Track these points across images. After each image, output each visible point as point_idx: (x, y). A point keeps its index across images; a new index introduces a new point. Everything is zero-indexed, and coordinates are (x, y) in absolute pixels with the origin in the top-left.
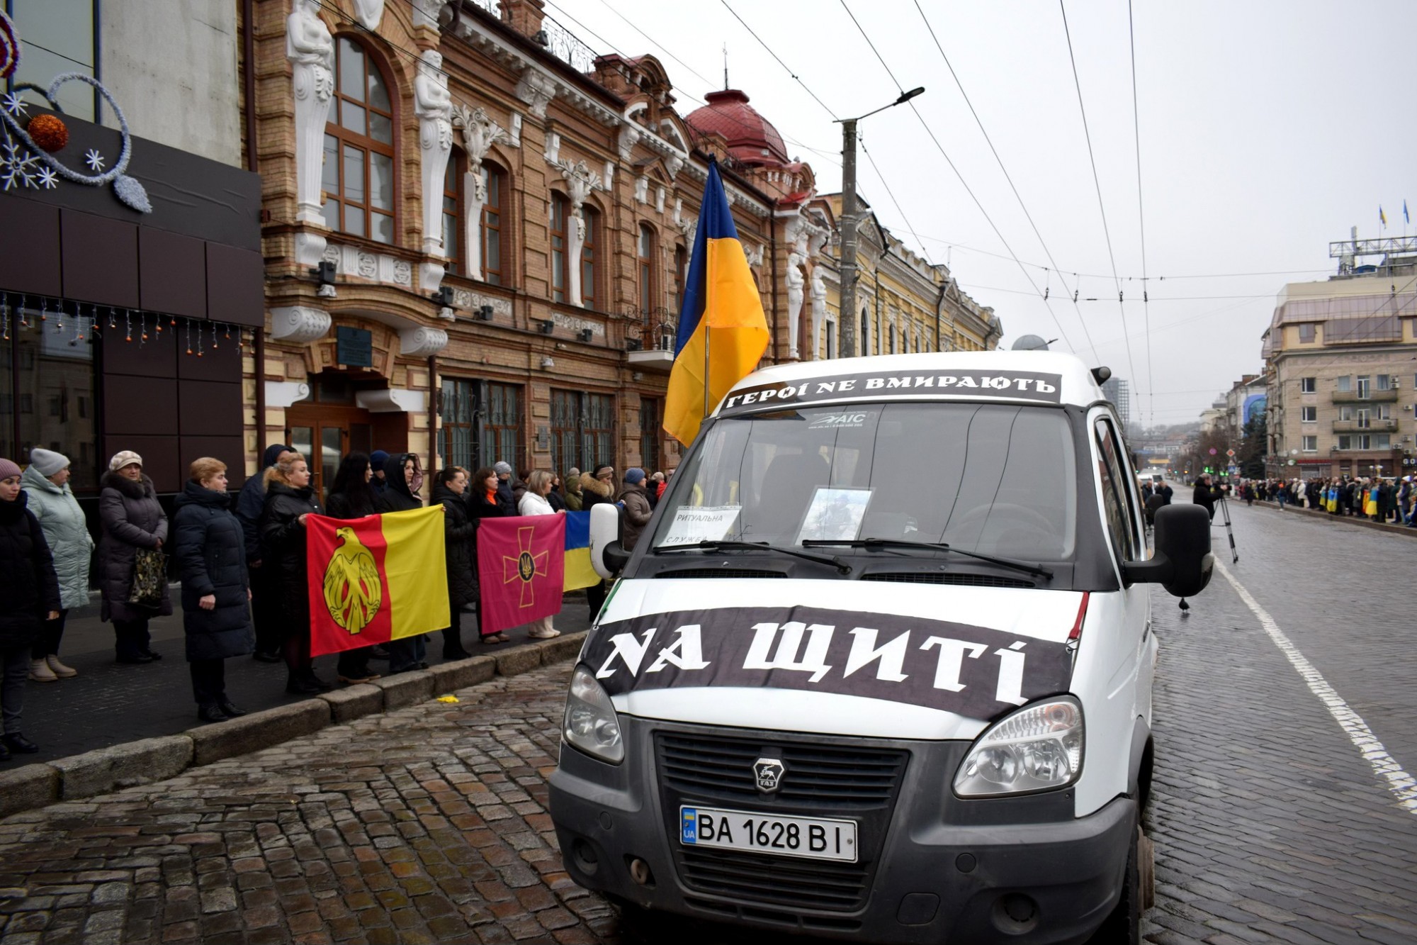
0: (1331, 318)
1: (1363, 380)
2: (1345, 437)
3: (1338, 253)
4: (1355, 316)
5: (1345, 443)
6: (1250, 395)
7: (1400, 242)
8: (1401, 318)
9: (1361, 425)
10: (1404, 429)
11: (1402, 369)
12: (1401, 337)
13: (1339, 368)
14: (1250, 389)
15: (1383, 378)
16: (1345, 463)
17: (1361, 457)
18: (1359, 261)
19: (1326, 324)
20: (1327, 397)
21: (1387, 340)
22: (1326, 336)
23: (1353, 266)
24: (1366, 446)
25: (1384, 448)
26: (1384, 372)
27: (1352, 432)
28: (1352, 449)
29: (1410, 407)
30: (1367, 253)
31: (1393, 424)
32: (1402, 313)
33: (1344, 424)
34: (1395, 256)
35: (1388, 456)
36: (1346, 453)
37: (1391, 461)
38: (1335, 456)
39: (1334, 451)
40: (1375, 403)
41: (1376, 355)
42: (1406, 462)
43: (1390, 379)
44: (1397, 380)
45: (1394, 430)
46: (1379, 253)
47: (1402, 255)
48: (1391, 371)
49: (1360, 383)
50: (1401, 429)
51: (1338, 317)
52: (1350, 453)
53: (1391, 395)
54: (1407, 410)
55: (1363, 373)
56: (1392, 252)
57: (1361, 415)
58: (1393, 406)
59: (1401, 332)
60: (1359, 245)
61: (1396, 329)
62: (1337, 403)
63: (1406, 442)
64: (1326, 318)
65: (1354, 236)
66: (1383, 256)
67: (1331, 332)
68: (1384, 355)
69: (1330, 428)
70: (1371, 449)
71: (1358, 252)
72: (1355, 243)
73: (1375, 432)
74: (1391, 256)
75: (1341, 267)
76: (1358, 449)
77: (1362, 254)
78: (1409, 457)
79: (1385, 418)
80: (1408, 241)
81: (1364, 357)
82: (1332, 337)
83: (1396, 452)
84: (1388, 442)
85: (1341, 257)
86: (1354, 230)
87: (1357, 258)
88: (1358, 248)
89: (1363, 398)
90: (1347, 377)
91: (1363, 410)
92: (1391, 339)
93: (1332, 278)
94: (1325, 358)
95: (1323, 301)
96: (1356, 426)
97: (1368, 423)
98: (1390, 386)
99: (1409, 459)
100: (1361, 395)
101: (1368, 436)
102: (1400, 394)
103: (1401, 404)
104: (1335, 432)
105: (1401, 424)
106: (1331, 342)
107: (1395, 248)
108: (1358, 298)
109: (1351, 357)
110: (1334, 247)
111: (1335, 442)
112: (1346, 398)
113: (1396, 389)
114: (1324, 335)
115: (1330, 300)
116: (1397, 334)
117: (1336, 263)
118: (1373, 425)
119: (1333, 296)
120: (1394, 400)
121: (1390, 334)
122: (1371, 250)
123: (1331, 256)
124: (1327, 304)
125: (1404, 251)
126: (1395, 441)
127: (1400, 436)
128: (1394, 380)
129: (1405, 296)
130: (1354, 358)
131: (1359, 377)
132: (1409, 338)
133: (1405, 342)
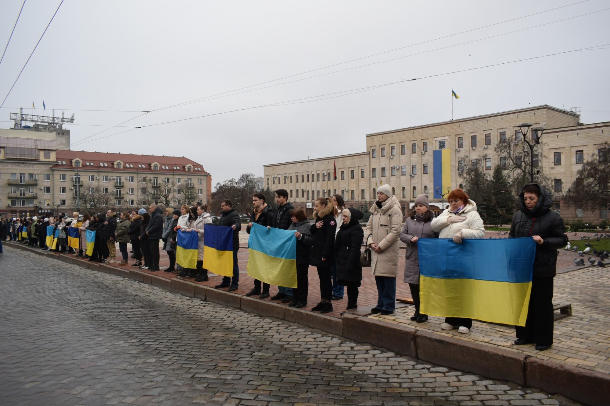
0: (8, 146)
1: (22, 175)
2: (14, 200)
3: (14, 118)
4: (19, 146)
5: (13, 203)
7: (41, 118)
8: (39, 149)
9: (21, 195)
10: (40, 197)
11: (39, 172)
12: (39, 158)
13: (11, 169)
15: (31, 175)
16: (14, 212)
17: (21, 209)
18: (24, 124)
19: (5, 148)
20: (5, 182)
21: (33, 158)
22: (6, 154)
23: (21, 125)
24: (23, 204)
25: (31, 205)
26: (31, 172)
27: (17, 198)
28: (17, 206)
29: (42, 188)
30: (27, 120)
31: (35, 195)
32: (39, 148)
33: (13, 195)
34: (39, 123)
35: (33, 209)
36: (14, 208)
37: (34, 211)
38: (9, 209)
39: (9, 206)
40: (27, 185)
41: (28, 165)
42: (40, 211)
43: (34, 176)
44: (37, 176)
45: (35, 198)
46: (32, 121)
47: (42, 124)
48: (34, 172)
49: (21, 177)
50: (38, 198)
51: (11, 146)
52: (16, 207)
53: (34, 182)
54: (41, 189)
55: (22, 172)
56: (38, 122)
57: (21, 191)
58: (35, 187)
59: (39, 155)
60: (24, 116)
61: (37, 154)
62: (10, 185)
63: (40, 203)
64: (6, 146)
65: (21, 112)
66: (34, 123)
67: (8, 153)
68: (31, 165)
69: (7, 196)
70: (25, 206)
71: (23, 119)
72: (22, 115)
73: (27, 198)
74: (37, 123)
75: (15, 125)
76: (19, 206)
77: (25, 120)
78: (41, 209)
79: (31, 192)
80: (44, 118)
81: (22, 165)
82: (8, 155)
83: (36, 207)
84: (33, 203)
85: (15, 120)
86: (21, 109)
87: (23, 122)
88: (23, 117)
89: (22, 183)
90: (15, 174)
91: (22, 189)
92: (34, 158)
93: (11, 129)
94: (5, 164)
95: (4, 138)
96: (19, 196)
97: (24, 195)
98: (34, 178)
99: (42, 211)
100: (21, 182)
101: (24, 200)
102: (38, 182)
103: (38, 187)
104: (9, 198)
105: (38, 195)
106: (8, 157)
107: (39, 120)
108: (20, 139)
109: (17, 164)
110: (12, 115)
111: (9, 202)
112: (15, 183)
113: (37, 180)
115: (8, 138)
116: (37, 156)
117: (13, 122)
118: (26, 195)
119: (9, 136)
120: (36, 185)
121: (34, 156)
122: (28, 119)
123: (11, 119)
124: (6, 139)
125: (43, 122)
126: (36, 202)
127: (38, 200)
128: (35, 176)
129: (40, 140)
130: (19, 165)
131: (21, 174)
132: (42, 158)
133: (40, 160)
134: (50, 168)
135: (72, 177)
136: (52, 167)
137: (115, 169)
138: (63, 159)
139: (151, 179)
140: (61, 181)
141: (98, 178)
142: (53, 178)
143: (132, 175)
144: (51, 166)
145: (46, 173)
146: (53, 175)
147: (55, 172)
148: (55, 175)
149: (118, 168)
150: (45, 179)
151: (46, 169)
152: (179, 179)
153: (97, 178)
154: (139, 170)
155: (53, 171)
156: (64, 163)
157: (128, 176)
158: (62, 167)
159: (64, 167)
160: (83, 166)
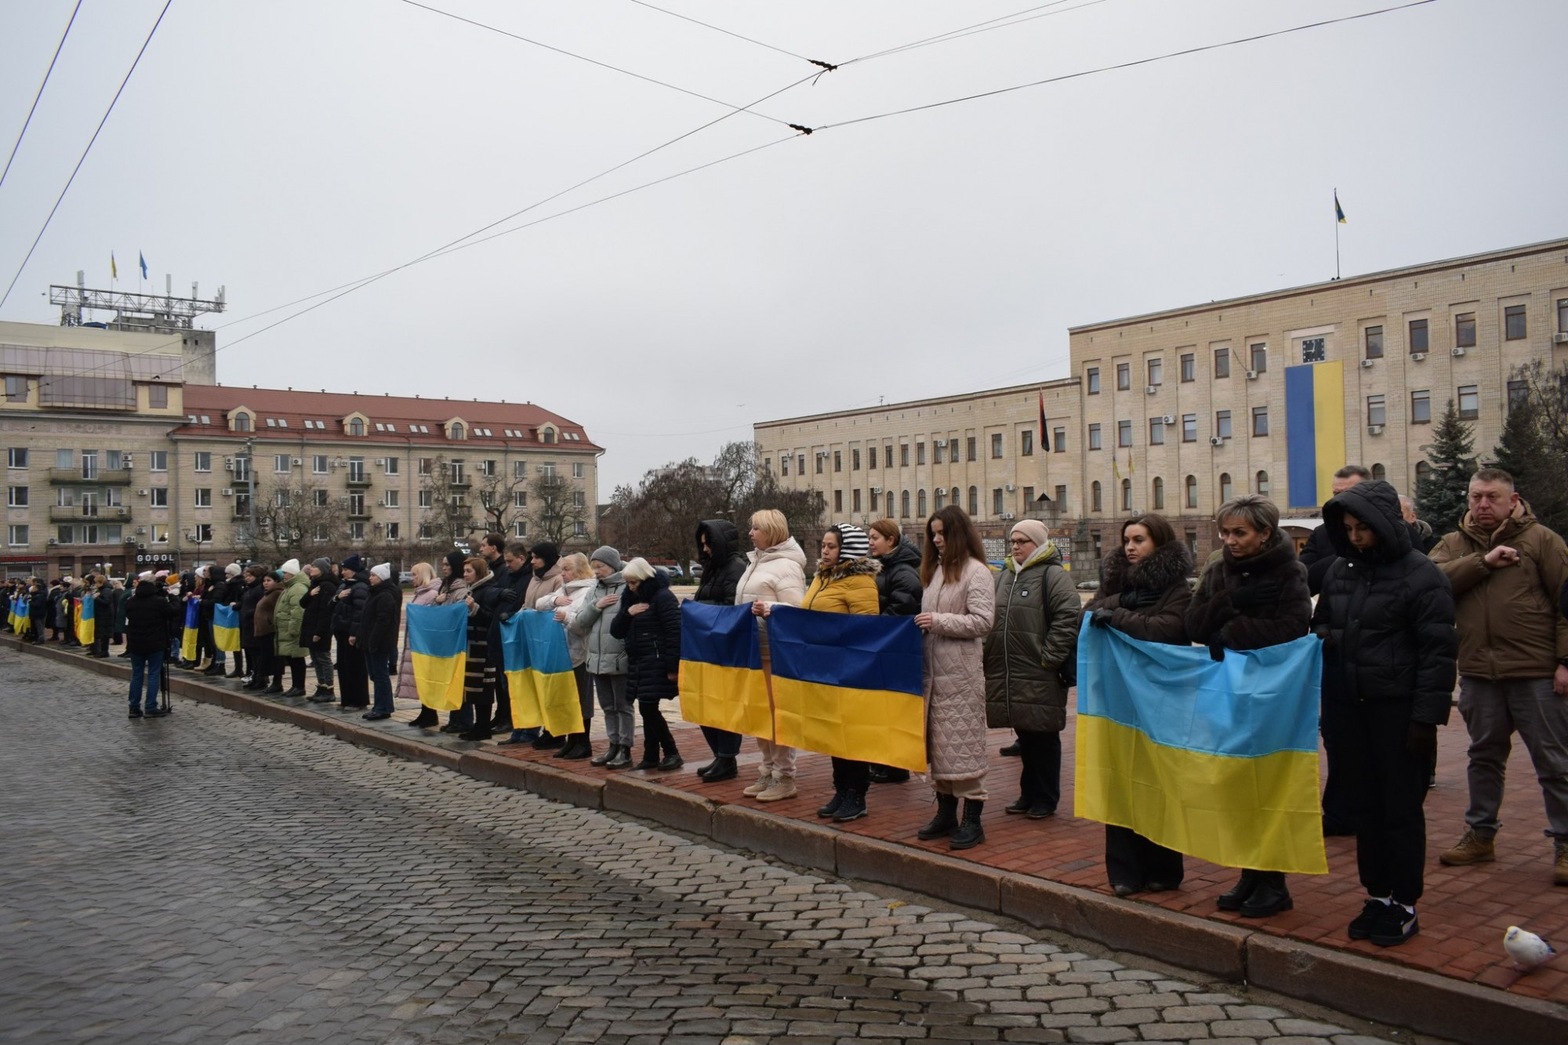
0: (48, 373)
1: (89, 456)
2: (65, 527)
3: (61, 299)
4: (79, 373)
5: (65, 535)
7: (135, 299)
8: (135, 383)
9: (85, 512)
10: (138, 519)
11: (136, 446)
12: (135, 406)
13: (58, 438)
15: (114, 454)
16: (67, 561)
17: (85, 553)
18: (87, 315)
19: (42, 379)
20: (43, 475)
21: (118, 407)
22: (42, 395)
23: (80, 319)
24: (93, 539)
25: (114, 541)
26: (115, 447)
27: (75, 520)
28: (74, 543)
29: (146, 493)
30: (96, 307)
31: (125, 513)
32: (137, 378)
33: (64, 511)
34: (129, 314)
35: (119, 552)
36: (67, 548)
37: (122, 557)
38: (52, 553)
39: (51, 545)
40: (103, 485)
41: (105, 426)
42: (140, 558)
43: (122, 456)
44: (130, 458)
45: (127, 520)
46: (111, 308)
47: (136, 315)
48: (124, 447)
49: (85, 459)
50: (134, 519)
51: (57, 372)
52: (73, 547)
53: (123, 476)
54: (142, 496)
55: (89, 447)
56: (126, 310)
57: (86, 500)
58: (125, 489)
59: (135, 399)
60: (86, 294)
61: (129, 395)
62: (56, 483)
63: (141, 534)
64: (42, 372)
65: (81, 282)
66: (115, 313)
67: (48, 392)
68: (114, 426)
69: (46, 515)
70: (99, 543)
71: (85, 302)
72: (81, 291)
73: (103, 521)
74: (124, 314)
75: (63, 318)
76: (82, 544)
77: (90, 307)
78: (143, 552)
79: (115, 504)
80: (144, 300)
81: (90, 427)
82: (49, 398)
83: (129, 546)
84: (119, 534)
85: (64, 305)
86: (79, 274)
87: (84, 310)
88: (86, 299)
89: (89, 478)
90: (71, 450)
91: (89, 494)
92: (122, 407)
93: (54, 326)
94: (41, 425)
95: (38, 350)
96: (79, 514)
97: (94, 510)
98: (123, 465)
99: (144, 555)
100: (86, 475)
101: (95, 525)
102: (133, 475)
103: (133, 488)
104: (53, 521)
105: (134, 513)
106: (49, 404)
107: (130, 306)
108: (81, 351)
109: (74, 425)
110: (55, 291)
111: (53, 533)
112: (68, 477)
113: (128, 469)
114: (39, 395)
115: (48, 350)
116: (129, 402)
117: (57, 312)
118: (102, 513)
119: (51, 345)
120: (127, 483)
121: (123, 401)
122: (101, 303)
123: (52, 302)
124: (43, 354)
125: (140, 311)
126: (127, 533)
127: (134, 527)
128: (126, 458)
129: (140, 356)
130: (79, 427)
131: (84, 452)
132: (144, 408)
133: (140, 412)
134: (168, 435)
135: (228, 460)
136: (174, 432)
137: (345, 436)
138: (201, 409)
139: (444, 465)
140: (199, 470)
141: (300, 463)
142: (177, 463)
143: (395, 453)
144: (170, 429)
145: (156, 448)
146: (175, 453)
147: (182, 448)
148: (180, 456)
149: (353, 434)
150: (153, 467)
151: (156, 437)
152: (523, 464)
153: (296, 461)
154: (412, 440)
155: (175, 442)
156: (206, 420)
157: (381, 456)
158: (200, 432)
159: (207, 433)
160: (257, 428)
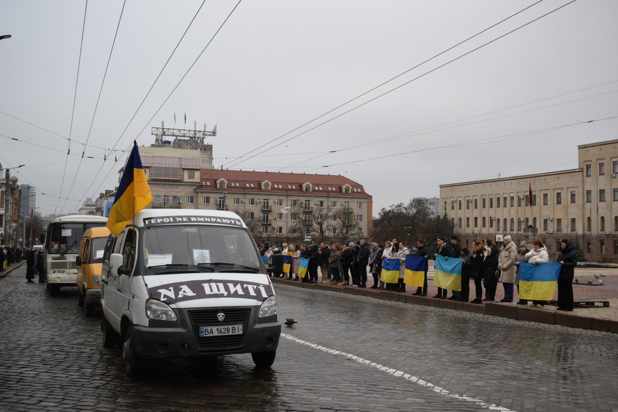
0: (153, 166)
3: (156, 133)
4: (164, 166)
6: (109, 201)
7: (182, 132)
8: (183, 169)
11: (183, 194)
12: (183, 178)
13: (156, 191)
14: (109, 198)
15: (175, 197)
18: (165, 138)
19: (150, 168)
21: (177, 179)
22: (151, 174)
23: (162, 140)
26: (175, 195)
30: (168, 135)
32: (184, 167)
34: (180, 138)
41: (172, 186)
44: (180, 199)
46: (173, 135)
47: (183, 138)
48: (179, 195)
49: (165, 199)
51: (156, 165)
53: (177, 206)
55: (166, 194)
56: (179, 136)
59: (183, 176)
60: (165, 130)
61: (181, 174)
64: (151, 166)
65: (163, 126)
66: (175, 138)
67: (153, 173)
68: (175, 186)
71: (164, 134)
72: (163, 129)
74: (178, 138)
75: (156, 140)
77: (166, 135)
80: (186, 132)
81: (167, 187)
82: (153, 175)
85: (156, 135)
86: (163, 122)
87: (164, 136)
88: (165, 132)
89: (166, 207)
90: (159, 196)
92: (179, 179)
93: (153, 145)
95: (150, 157)
98: (178, 202)
100: (165, 205)
102: (181, 206)
106: (153, 178)
107: (180, 134)
108: (165, 157)
109: (161, 186)
110: (154, 129)
112: (158, 206)
113: (180, 203)
114: (150, 174)
115: (153, 157)
116: (181, 177)
117: (154, 138)
119: (154, 155)
121: (179, 176)
122: (170, 134)
123: (152, 134)
124: (151, 158)
125: (184, 136)
128: (179, 199)
129: (185, 159)
130: (163, 187)
131: (165, 196)
132: (186, 179)
133: (185, 181)
134: (194, 190)
135: (217, 200)
136: (197, 188)
137: (262, 190)
138: (207, 179)
139: (302, 202)
140: (205, 204)
141: (244, 201)
142: (197, 201)
143: (281, 198)
144: (195, 187)
145: (189, 195)
146: (197, 197)
147: (200, 195)
148: (199, 198)
149: (265, 189)
150: (189, 202)
151: (190, 191)
152: (335, 202)
153: (242, 201)
154: (289, 192)
155: (197, 193)
156: (208, 183)
157: (276, 199)
158: (206, 189)
159: (209, 189)
160: (227, 187)
